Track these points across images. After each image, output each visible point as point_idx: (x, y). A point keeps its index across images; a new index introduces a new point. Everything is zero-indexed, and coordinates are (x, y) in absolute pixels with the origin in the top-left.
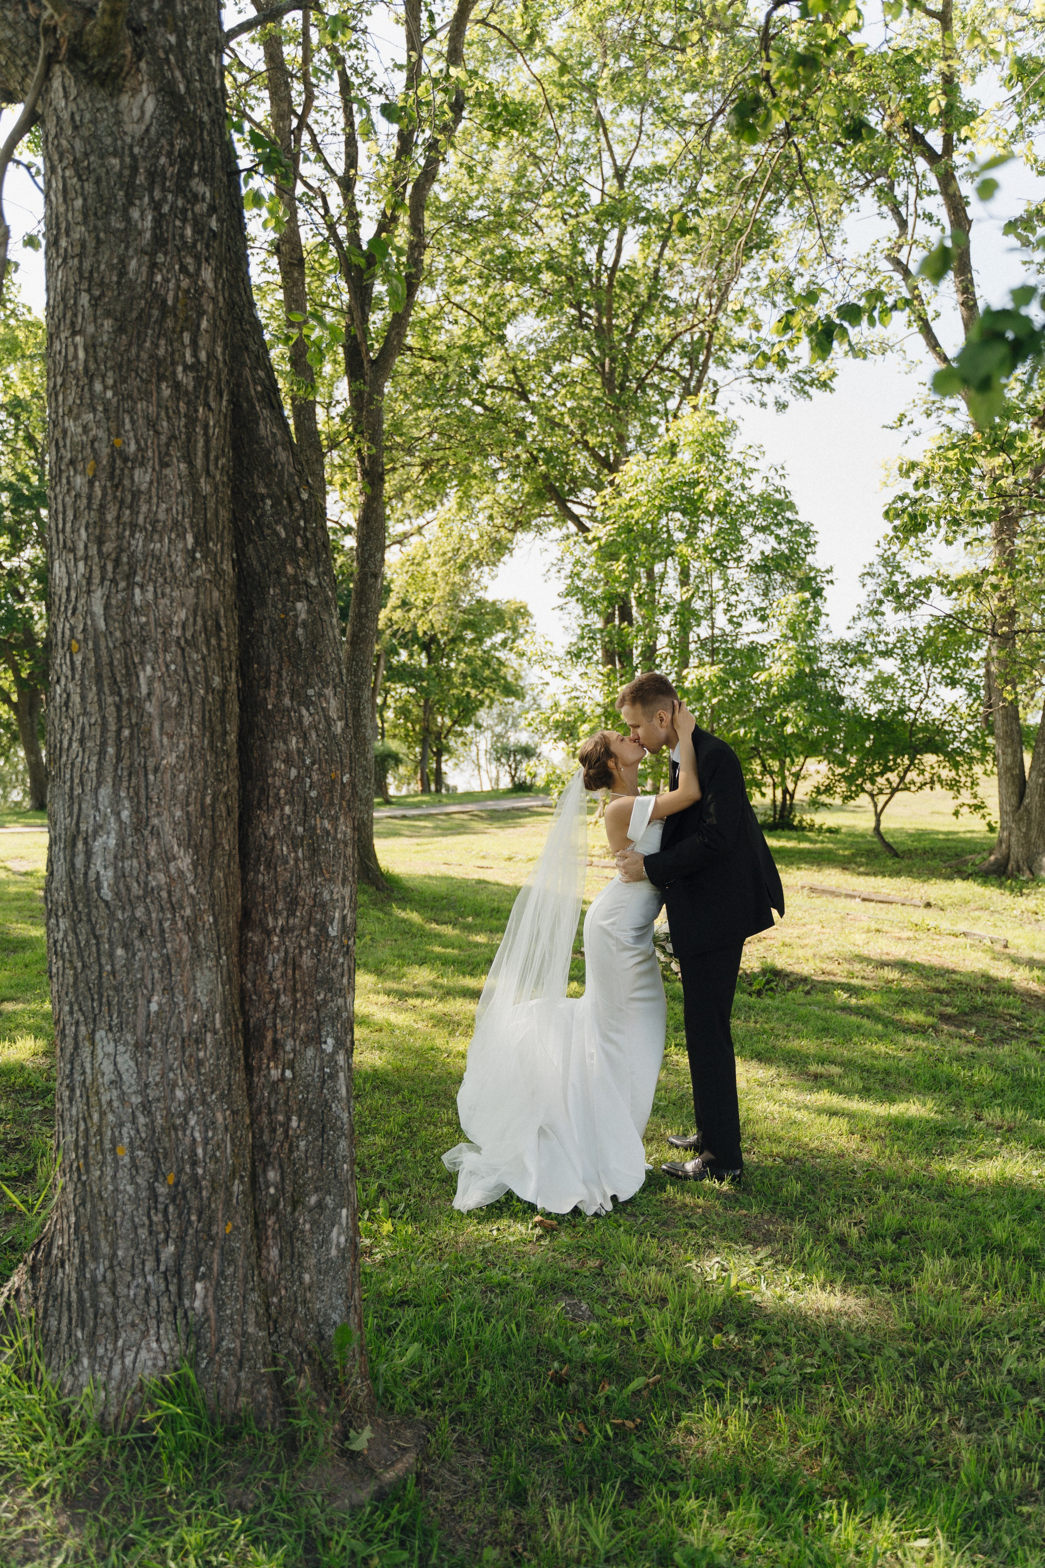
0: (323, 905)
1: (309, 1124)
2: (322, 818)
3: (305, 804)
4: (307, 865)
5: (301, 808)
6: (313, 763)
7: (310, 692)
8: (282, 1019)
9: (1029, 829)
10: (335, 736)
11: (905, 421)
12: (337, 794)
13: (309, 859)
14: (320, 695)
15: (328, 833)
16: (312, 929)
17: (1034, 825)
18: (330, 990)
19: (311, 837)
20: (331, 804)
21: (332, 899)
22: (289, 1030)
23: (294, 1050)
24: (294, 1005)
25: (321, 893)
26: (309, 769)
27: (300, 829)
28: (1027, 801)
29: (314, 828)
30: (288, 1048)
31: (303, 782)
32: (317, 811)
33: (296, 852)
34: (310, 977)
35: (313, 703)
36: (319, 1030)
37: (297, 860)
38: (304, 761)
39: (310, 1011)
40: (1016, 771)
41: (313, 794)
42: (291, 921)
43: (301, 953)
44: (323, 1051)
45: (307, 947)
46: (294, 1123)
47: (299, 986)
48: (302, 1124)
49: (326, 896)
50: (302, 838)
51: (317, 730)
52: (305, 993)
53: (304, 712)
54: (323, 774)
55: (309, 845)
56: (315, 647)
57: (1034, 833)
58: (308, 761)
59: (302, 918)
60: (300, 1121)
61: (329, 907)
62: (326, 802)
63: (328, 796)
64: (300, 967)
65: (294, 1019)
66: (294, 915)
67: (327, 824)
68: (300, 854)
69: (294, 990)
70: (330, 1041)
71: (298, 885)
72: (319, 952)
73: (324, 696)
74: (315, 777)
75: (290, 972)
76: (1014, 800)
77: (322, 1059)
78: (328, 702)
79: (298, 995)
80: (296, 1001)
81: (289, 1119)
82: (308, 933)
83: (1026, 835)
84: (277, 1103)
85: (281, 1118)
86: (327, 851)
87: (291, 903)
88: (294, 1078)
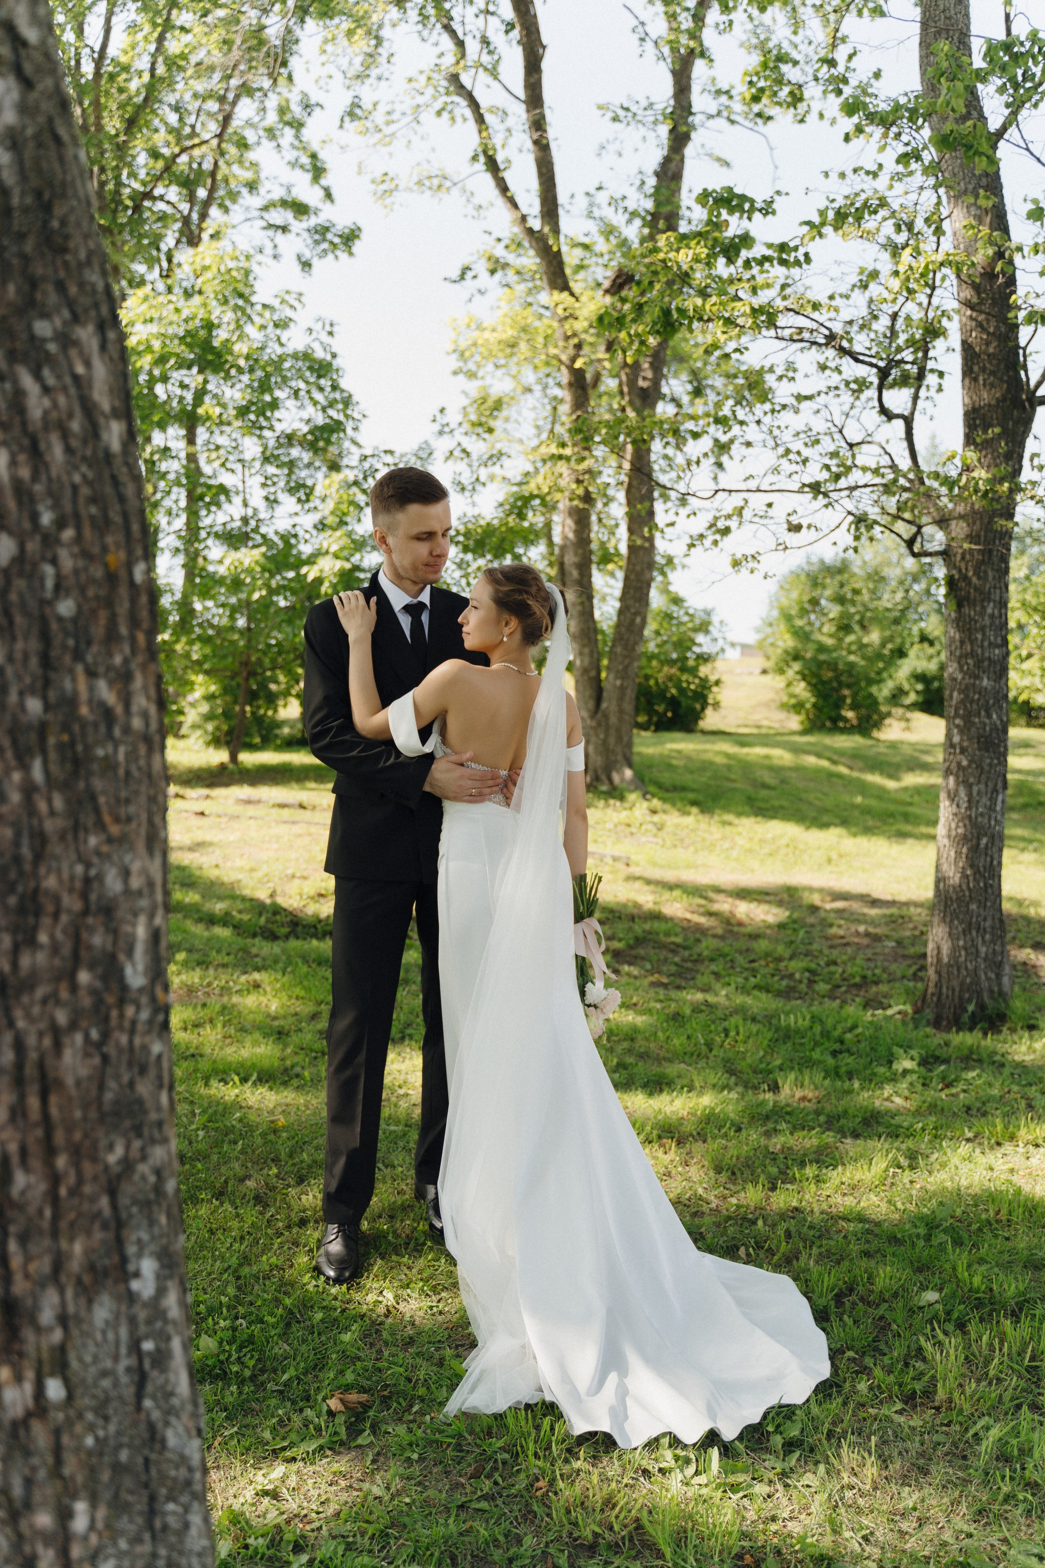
0: (108, 910)
1: (118, 1507)
2: (91, 674)
3: (45, 637)
4: (58, 802)
5: (34, 645)
6: (60, 523)
7: (43, 328)
8: (24, 1239)
9: (607, 736)
10: (108, 456)
11: (469, 274)
12: (123, 608)
13: (65, 786)
14: (66, 340)
15: (108, 714)
16: (84, 977)
17: (613, 732)
18: (138, 1130)
19: (66, 727)
20: (111, 637)
21: (127, 891)
22: (42, 1265)
23: (63, 1320)
24: (53, 1197)
25: (100, 877)
26: (49, 540)
27: (34, 705)
28: (604, 705)
29: (72, 702)
30: (47, 1316)
31: (34, 576)
32: (78, 656)
33: (25, 768)
34: (85, 1107)
35: (48, 358)
36: (119, 1243)
37: (29, 790)
38: (35, 517)
39: (93, 1199)
40: (593, 673)
41: (66, 607)
42: (25, 961)
43: (58, 1046)
44: (131, 1298)
45: (73, 1026)
46: (80, 1523)
47: (59, 1137)
48: (101, 1513)
49: (113, 883)
50: (42, 728)
51: (65, 434)
52: (76, 1154)
53: (28, 382)
54: (86, 555)
55: (61, 747)
56: (47, 208)
57: (612, 740)
58: (46, 518)
59: (55, 949)
60: (93, 1506)
61: (122, 913)
62: (98, 630)
63: (103, 616)
64: (59, 1084)
65: (55, 1234)
66: (31, 942)
67: (107, 693)
68: (37, 773)
69: (50, 1151)
70: (148, 1266)
71: (38, 857)
72: (106, 1035)
73: (76, 343)
74: (67, 562)
75: (33, 1102)
76: (591, 704)
77: (132, 1321)
78: (88, 364)
79: (61, 1162)
80: (55, 1179)
81: (65, 1515)
82: (74, 987)
83: (605, 742)
84: (29, 1482)
85: (44, 1520)
86: (109, 765)
87: (21, 910)
88: (70, 1397)
